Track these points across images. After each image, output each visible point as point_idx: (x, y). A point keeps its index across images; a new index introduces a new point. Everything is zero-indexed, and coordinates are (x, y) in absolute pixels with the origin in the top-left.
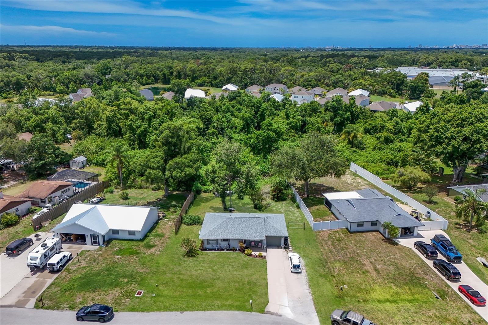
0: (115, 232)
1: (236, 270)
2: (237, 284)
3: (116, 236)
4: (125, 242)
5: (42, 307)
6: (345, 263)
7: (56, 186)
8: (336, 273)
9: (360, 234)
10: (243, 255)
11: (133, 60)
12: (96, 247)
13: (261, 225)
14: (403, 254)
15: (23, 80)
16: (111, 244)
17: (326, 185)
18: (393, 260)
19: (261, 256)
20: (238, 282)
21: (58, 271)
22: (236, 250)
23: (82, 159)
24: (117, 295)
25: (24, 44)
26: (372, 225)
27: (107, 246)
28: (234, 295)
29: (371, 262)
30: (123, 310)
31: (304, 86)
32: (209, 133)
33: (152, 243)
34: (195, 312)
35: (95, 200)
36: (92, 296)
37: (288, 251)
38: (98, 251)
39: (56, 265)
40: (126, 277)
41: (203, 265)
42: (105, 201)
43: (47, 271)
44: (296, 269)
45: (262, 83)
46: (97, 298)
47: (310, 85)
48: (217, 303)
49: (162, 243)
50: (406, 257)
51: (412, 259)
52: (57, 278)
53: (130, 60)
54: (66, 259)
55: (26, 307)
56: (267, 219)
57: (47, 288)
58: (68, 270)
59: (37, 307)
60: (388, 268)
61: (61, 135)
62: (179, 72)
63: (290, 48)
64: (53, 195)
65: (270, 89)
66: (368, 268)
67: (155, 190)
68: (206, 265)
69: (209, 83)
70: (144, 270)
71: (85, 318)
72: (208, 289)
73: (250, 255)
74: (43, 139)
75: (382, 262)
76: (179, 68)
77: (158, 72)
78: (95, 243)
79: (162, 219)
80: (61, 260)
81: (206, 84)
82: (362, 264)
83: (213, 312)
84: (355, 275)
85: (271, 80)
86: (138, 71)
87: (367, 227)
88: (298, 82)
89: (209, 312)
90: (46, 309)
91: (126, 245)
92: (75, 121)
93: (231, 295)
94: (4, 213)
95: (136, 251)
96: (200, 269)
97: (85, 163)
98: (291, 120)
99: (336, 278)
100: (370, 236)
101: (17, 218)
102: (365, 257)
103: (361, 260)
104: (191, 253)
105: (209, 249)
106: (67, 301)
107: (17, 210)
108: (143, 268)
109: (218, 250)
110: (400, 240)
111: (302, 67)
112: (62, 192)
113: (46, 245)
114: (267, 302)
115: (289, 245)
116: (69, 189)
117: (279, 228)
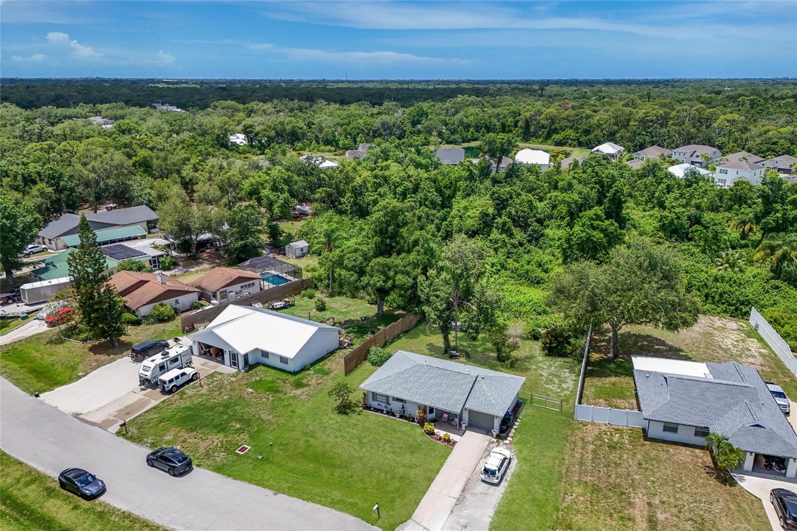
0: (265, 354)
1: (394, 453)
2: (383, 475)
3: (266, 360)
4: (273, 371)
5: (124, 435)
6: (596, 489)
7: (234, 277)
8: (564, 505)
9: (665, 446)
10: (419, 431)
11: (472, 102)
12: (233, 370)
13: (463, 387)
14: (732, 506)
15: (302, 128)
16: (254, 370)
17: (670, 343)
18: (701, 513)
19: (448, 441)
20: (386, 473)
21: (170, 392)
22: (413, 421)
23: (303, 244)
24: (215, 443)
25: (344, 79)
26: (697, 434)
27: (247, 372)
28: (370, 490)
29: (649, 504)
30: (208, 467)
31: (759, 152)
32: (497, 223)
33: (305, 381)
34: (295, 498)
35: (278, 304)
36: (186, 436)
37: (501, 443)
38: (233, 376)
39: (167, 383)
40: (240, 421)
41: (351, 431)
42: (292, 308)
43: (159, 390)
44: (489, 477)
45: (673, 143)
46: (189, 440)
47: (774, 151)
48: (337, 495)
49: (318, 384)
50: (736, 513)
51: (749, 521)
52: (164, 401)
53: (467, 101)
54: (185, 379)
55: (109, 430)
56: (482, 381)
57: (146, 412)
58: (183, 393)
59: (118, 433)
60: (680, 525)
61: (278, 207)
62: (527, 120)
63: (787, 79)
64: (228, 289)
65: (682, 154)
66: (636, 512)
67: (372, 304)
68: (354, 432)
69: (575, 140)
70: (270, 417)
71: (156, 463)
72: (338, 470)
73: (431, 434)
74: (248, 211)
75: (675, 511)
76: (528, 114)
77: (495, 121)
78: (234, 364)
79: (345, 348)
80: (177, 378)
81: (570, 141)
82: (630, 503)
83: (318, 506)
84: (602, 518)
85: (692, 138)
86: (462, 119)
87: (684, 435)
88: (750, 144)
89: (313, 504)
90: (127, 439)
91: (271, 375)
92: (320, 190)
93: (365, 488)
94: (158, 303)
95: (277, 387)
96: (342, 436)
97: (305, 251)
98: (666, 213)
99: (560, 513)
100: (684, 454)
101: (173, 312)
102: (645, 491)
103: (632, 495)
104: (345, 409)
105: (374, 408)
106: (155, 435)
107: (177, 302)
108: (270, 415)
109: (388, 413)
110: (746, 477)
111: (774, 116)
112: (242, 287)
113: (168, 353)
114: (409, 517)
115: (511, 434)
116: (253, 284)
117: (494, 400)
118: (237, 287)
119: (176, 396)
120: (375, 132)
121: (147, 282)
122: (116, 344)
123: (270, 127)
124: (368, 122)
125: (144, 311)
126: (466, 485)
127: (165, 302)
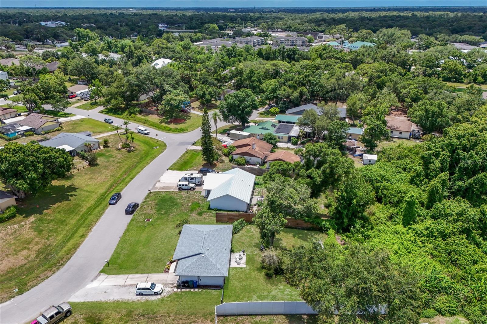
13: (191, 252)
19: (167, 269)
24: (150, 213)
27: (205, 198)
33: (204, 214)
37: (173, 288)
38: (199, 196)
46: (150, 207)
49: (204, 218)
52: (174, 191)
56: (200, 257)
58: (181, 192)
80: (183, 185)
91: (205, 204)
95: (195, 209)
107: (250, 159)
114: (109, 274)
115: (183, 290)
117: (187, 267)
127: (245, 157)
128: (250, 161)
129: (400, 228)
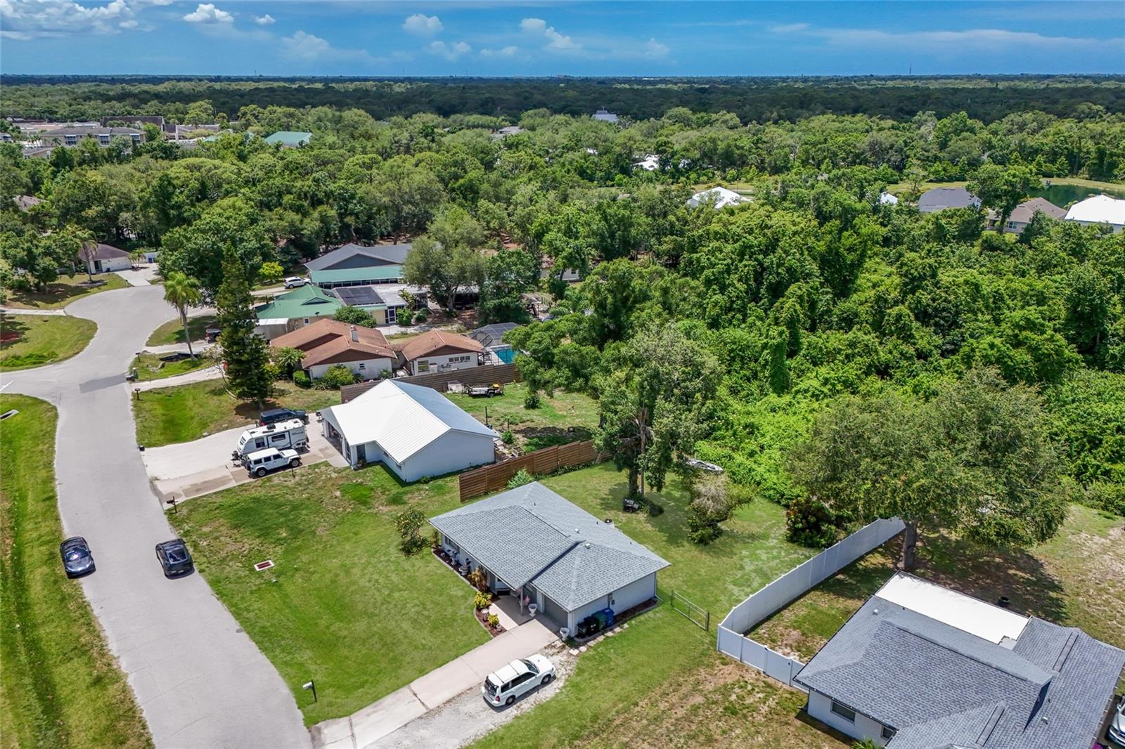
1: (414, 621)
4: (385, 475)
5: (171, 514)
7: (440, 345)
9: (822, 737)
10: (472, 600)
12: (345, 464)
13: (547, 553)
19: (493, 626)
21: (256, 475)
24: (243, 549)
30: (209, 575)
33: (406, 497)
34: (252, 643)
35: (478, 390)
36: (225, 532)
37: (564, 652)
38: (338, 471)
39: (253, 463)
40: (292, 529)
41: (393, 577)
42: (498, 397)
43: (244, 469)
44: (489, 693)
46: (222, 538)
49: (419, 505)
54: (279, 463)
57: (215, 493)
58: (269, 480)
59: (168, 512)
64: (431, 359)
68: (395, 579)
70: (325, 533)
72: (338, 623)
73: (479, 609)
80: (268, 459)
83: (267, 662)
89: (264, 657)
90: (171, 519)
94: (336, 364)
95: (370, 497)
96: (377, 581)
101: (350, 378)
104: (413, 545)
105: (446, 555)
106: (197, 522)
108: (328, 530)
112: (451, 360)
113: (274, 427)
114: (348, 714)
115: (592, 643)
116: (468, 358)
117: (578, 583)
118: (444, 359)
119: (259, 481)
120: (857, 156)
121: (340, 336)
122: (261, 406)
123: (693, 145)
124: (850, 142)
125: (316, 371)
126: (459, 695)
127: (345, 364)
128: (362, 372)
129: (773, 398)
